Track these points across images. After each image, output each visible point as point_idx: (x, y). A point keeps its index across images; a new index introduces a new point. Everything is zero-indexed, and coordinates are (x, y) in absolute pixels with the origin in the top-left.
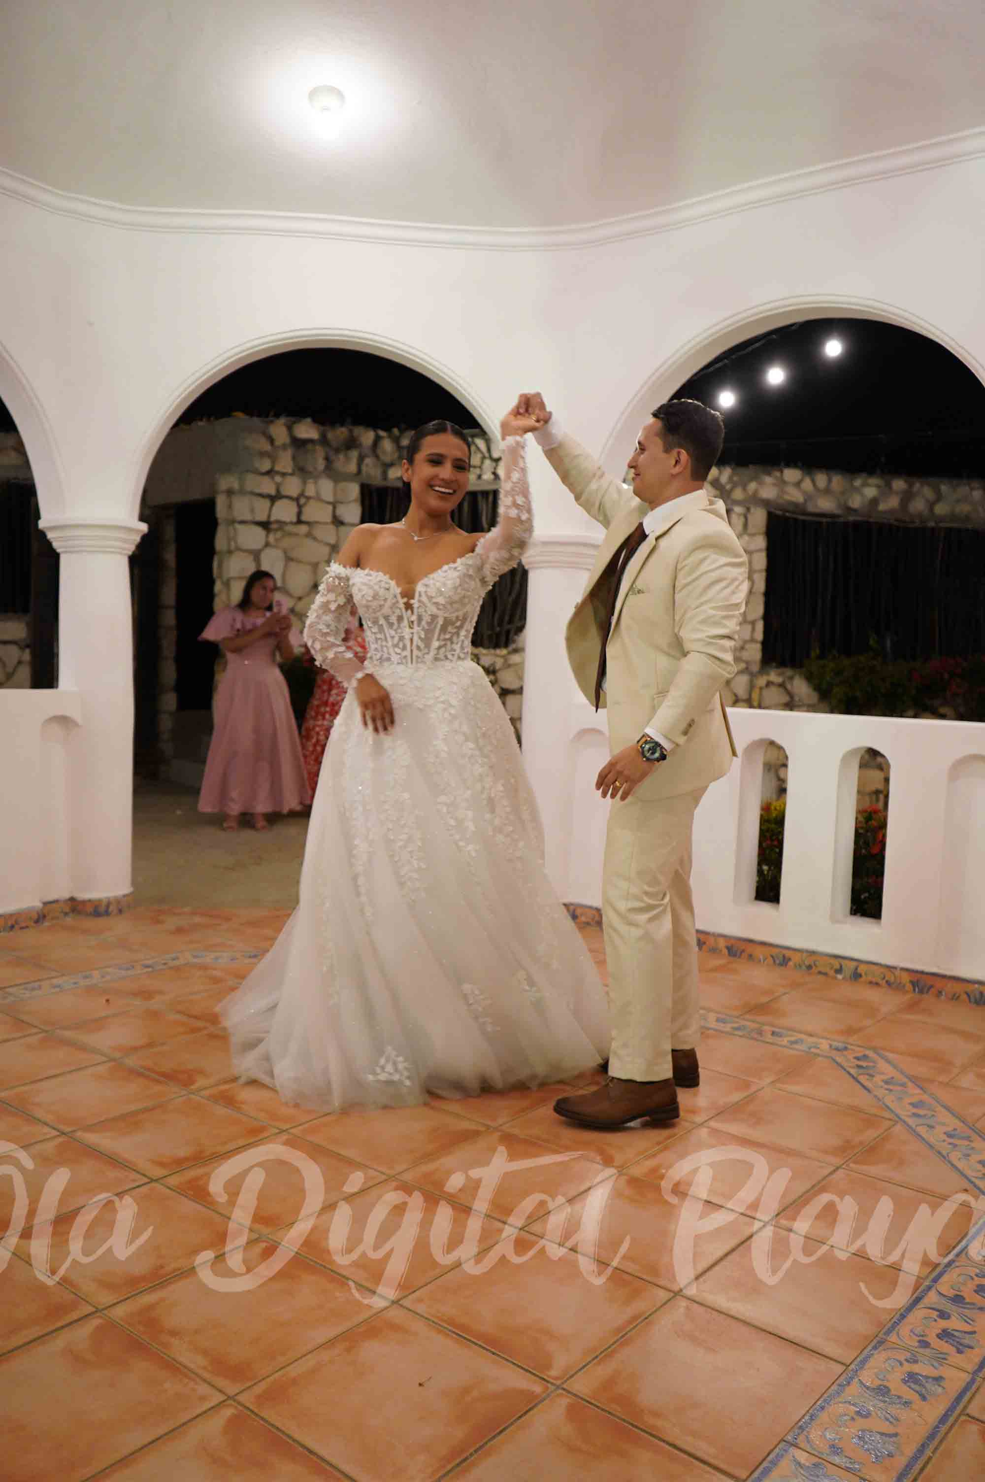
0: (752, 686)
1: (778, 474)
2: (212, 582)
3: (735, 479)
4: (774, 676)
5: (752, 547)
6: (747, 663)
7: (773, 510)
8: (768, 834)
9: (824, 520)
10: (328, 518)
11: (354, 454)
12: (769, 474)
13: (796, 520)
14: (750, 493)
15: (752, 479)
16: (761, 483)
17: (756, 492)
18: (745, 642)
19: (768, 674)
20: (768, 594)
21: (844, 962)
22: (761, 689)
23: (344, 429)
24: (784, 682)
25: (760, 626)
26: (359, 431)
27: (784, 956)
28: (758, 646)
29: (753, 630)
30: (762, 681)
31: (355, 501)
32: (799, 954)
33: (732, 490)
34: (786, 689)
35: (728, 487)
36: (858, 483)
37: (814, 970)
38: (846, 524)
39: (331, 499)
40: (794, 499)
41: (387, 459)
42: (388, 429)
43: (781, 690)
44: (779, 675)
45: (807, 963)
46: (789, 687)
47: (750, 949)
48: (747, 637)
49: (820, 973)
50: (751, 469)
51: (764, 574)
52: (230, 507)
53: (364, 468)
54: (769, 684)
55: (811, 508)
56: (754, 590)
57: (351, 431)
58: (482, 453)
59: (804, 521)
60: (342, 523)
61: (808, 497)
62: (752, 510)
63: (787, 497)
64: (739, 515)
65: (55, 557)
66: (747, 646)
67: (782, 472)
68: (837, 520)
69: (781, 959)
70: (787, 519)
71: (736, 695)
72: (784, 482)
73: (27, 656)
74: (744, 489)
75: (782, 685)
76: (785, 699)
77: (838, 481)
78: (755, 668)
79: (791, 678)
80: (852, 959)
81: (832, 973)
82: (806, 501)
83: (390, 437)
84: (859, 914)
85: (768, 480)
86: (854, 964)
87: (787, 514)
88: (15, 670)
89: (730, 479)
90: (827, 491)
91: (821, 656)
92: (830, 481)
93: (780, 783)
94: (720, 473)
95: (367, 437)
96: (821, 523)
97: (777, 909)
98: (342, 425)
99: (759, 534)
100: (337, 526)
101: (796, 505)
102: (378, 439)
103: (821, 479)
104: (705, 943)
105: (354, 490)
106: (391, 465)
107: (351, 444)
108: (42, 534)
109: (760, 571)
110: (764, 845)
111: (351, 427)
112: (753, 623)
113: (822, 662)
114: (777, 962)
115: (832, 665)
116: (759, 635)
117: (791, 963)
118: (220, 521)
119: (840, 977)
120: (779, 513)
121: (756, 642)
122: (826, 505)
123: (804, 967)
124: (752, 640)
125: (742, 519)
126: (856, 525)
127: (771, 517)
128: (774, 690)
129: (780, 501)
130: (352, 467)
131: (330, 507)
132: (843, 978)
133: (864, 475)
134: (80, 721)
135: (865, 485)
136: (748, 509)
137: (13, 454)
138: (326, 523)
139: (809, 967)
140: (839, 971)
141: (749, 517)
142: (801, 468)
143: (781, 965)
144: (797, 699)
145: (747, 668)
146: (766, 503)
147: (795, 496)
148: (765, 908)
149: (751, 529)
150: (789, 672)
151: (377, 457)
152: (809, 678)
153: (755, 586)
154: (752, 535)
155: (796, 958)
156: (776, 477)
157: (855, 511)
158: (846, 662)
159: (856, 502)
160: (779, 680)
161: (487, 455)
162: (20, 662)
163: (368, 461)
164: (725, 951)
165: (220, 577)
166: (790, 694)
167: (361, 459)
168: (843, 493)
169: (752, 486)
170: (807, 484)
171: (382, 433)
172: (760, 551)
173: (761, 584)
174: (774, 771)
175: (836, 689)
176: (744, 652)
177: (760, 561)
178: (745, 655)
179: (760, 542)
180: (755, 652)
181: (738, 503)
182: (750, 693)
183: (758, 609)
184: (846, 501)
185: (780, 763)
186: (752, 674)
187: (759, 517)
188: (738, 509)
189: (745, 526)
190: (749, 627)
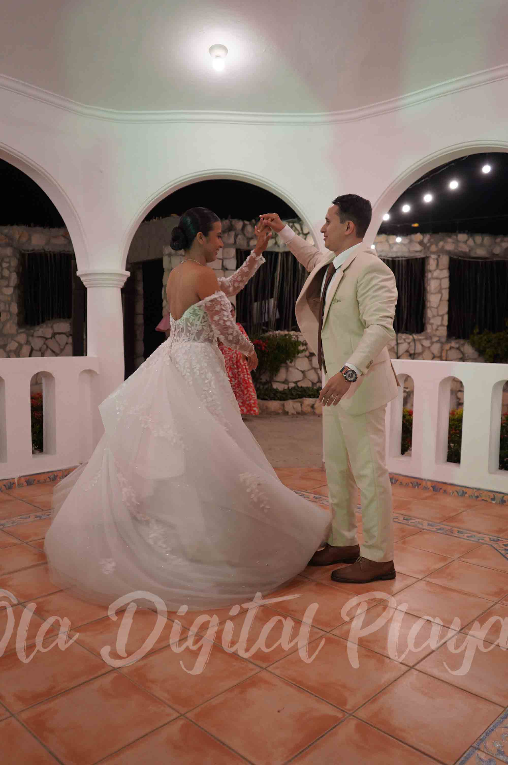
0: (442, 350)
1: (455, 237)
2: (162, 301)
3: (432, 240)
4: (454, 344)
5: (441, 276)
6: (439, 337)
7: (452, 256)
8: (453, 427)
9: (480, 260)
10: (220, 267)
11: (232, 234)
12: (450, 237)
13: (465, 261)
14: (440, 247)
15: (441, 240)
16: (446, 242)
17: (443, 247)
18: (438, 326)
19: (451, 343)
20: (450, 301)
21: (496, 495)
22: (447, 350)
23: (227, 221)
24: (459, 347)
25: (446, 317)
26: (235, 221)
27: (463, 491)
28: (446, 328)
29: (442, 319)
30: (447, 347)
31: (233, 257)
32: (471, 490)
33: (430, 246)
34: (460, 350)
35: (428, 245)
36: (498, 240)
37: (479, 499)
38: (492, 263)
39: (221, 257)
40: (463, 250)
41: (250, 236)
42: (249, 220)
43: (458, 351)
44: (457, 343)
45: (476, 495)
46: (462, 349)
47: (444, 487)
48: (439, 323)
49: (483, 500)
50: (440, 235)
51: (448, 290)
52: (170, 262)
53: (237, 240)
54: (451, 348)
55: (473, 255)
56: (442, 299)
57: (231, 222)
58: (298, 231)
59: (469, 262)
60: (227, 269)
61: (471, 249)
62: (441, 257)
63: (460, 249)
64: (434, 259)
65: (84, 290)
66: (440, 328)
67: (457, 236)
68: (487, 260)
69: (462, 492)
70: (460, 261)
71: (433, 354)
72: (458, 241)
73: (70, 340)
74: (437, 245)
75: (458, 349)
76: (460, 356)
77: (487, 240)
78: (444, 340)
79: (463, 345)
80: (500, 493)
81: (489, 500)
82: (470, 251)
83: (250, 224)
84: (504, 469)
85: (450, 240)
86: (502, 495)
87: (460, 258)
88: (64, 348)
89: (429, 240)
90: (482, 245)
91: (479, 333)
92: (483, 240)
93: (458, 400)
94: (424, 238)
95: (239, 224)
96: (478, 262)
97: (459, 466)
98: (226, 219)
99: (446, 269)
100: (224, 271)
101: (464, 253)
102: (244, 226)
103: (478, 239)
104: (420, 484)
105: (233, 252)
106: (252, 238)
107: (231, 228)
108: (79, 278)
109: (446, 289)
110: (451, 433)
111: (230, 220)
112: (442, 316)
113: (480, 336)
114: (460, 494)
115: (485, 337)
116: (446, 323)
117: (467, 495)
118: (165, 270)
119: (494, 502)
120: (455, 257)
121: (444, 326)
122: (481, 252)
123: (474, 497)
124: (442, 325)
125: (436, 261)
126: (498, 263)
127: (452, 261)
128: (453, 351)
129: (456, 251)
130: (232, 240)
131: (221, 261)
132: (496, 503)
133: (502, 236)
134: (98, 373)
135: (502, 241)
136: (439, 256)
137: (63, 239)
138: (219, 270)
139: (477, 497)
140: (493, 499)
141: (440, 260)
142: (467, 234)
143: (461, 496)
144: (466, 355)
145: (439, 340)
146: (448, 253)
147: (464, 248)
148: (452, 466)
149: (441, 267)
150: (462, 341)
151: (245, 235)
152: (473, 344)
153: (443, 296)
154: (442, 270)
155: (470, 492)
156: (454, 239)
157: (497, 255)
158: (493, 336)
159: (497, 250)
160: (457, 346)
161: (301, 232)
162: (67, 343)
163: (239, 237)
164: (431, 488)
165: (166, 298)
166: (463, 353)
167: (236, 236)
168: (490, 246)
169: (441, 244)
170: (471, 242)
171: (246, 222)
172: (446, 278)
173: (446, 296)
174: (456, 394)
175: (488, 350)
176: (437, 331)
177: (446, 283)
178: (438, 333)
179: (446, 273)
180: (443, 331)
181: (434, 253)
182: (441, 353)
183: (445, 309)
184: (492, 250)
185: (458, 390)
186: (442, 343)
187: (445, 260)
188: (433, 256)
189: (438, 265)
190: (440, 318)
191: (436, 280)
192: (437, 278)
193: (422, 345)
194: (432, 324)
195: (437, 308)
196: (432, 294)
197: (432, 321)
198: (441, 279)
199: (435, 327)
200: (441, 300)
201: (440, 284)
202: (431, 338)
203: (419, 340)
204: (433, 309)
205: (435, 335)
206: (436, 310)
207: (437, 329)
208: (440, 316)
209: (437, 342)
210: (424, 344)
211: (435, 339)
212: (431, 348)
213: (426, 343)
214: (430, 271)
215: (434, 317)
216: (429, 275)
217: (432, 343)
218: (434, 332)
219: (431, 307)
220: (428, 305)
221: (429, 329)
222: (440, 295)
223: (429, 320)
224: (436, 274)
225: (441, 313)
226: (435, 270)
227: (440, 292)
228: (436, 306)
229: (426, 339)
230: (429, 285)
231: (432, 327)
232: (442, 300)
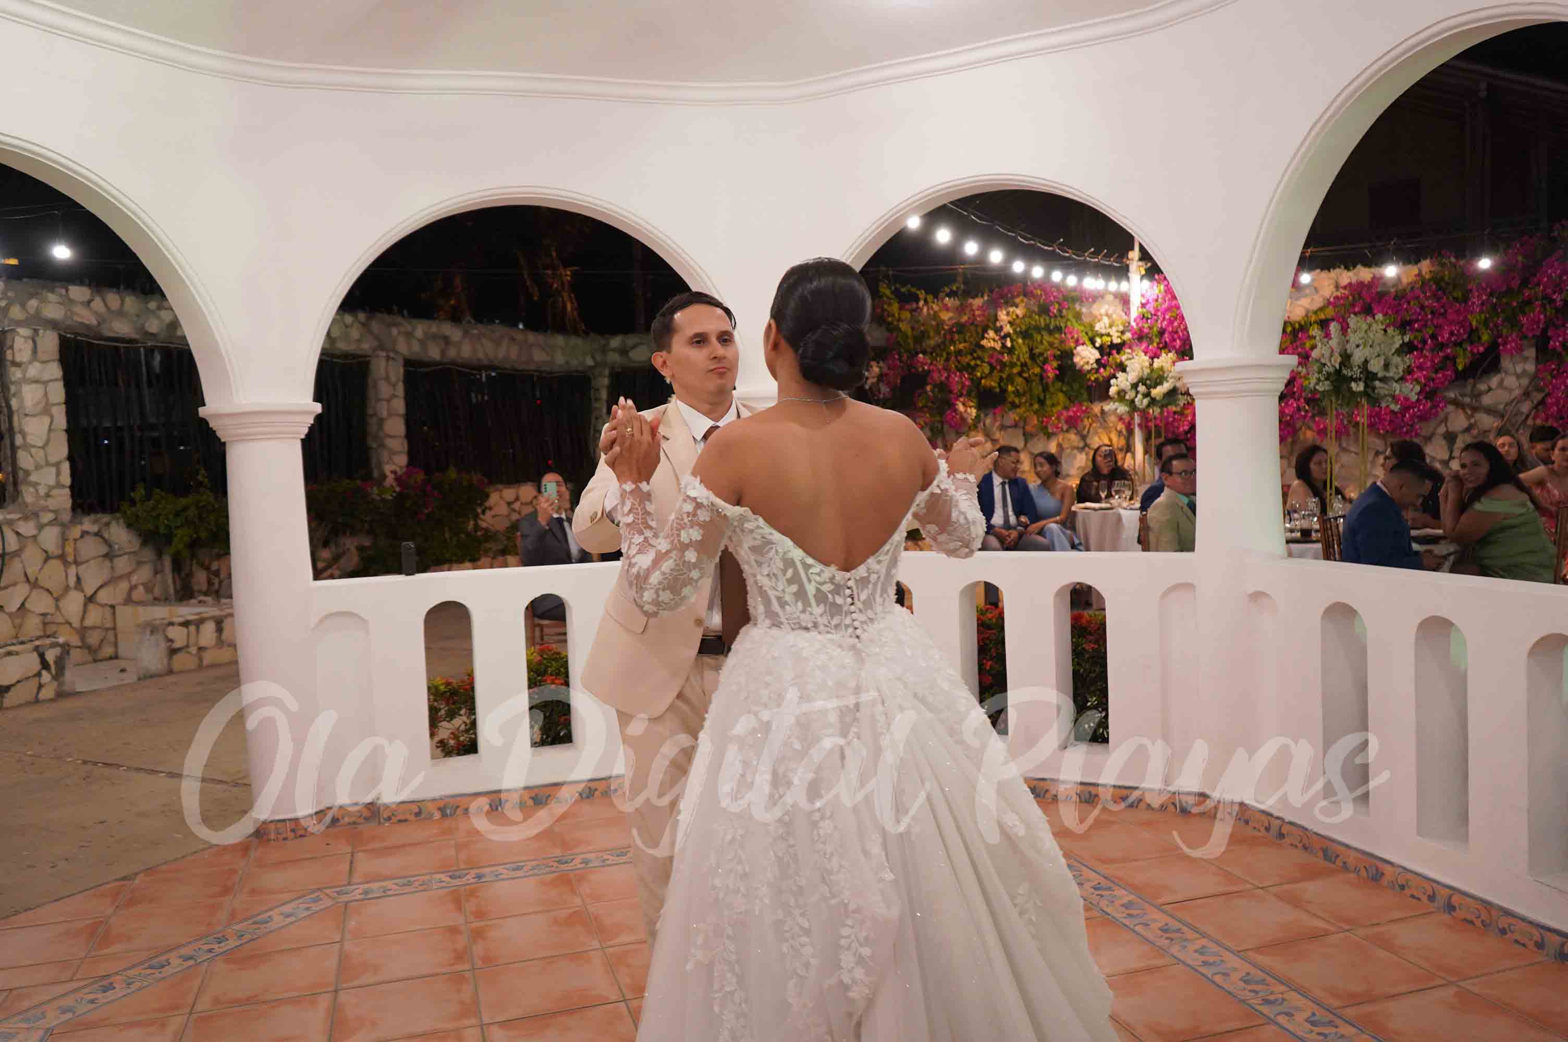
0: (64, 539)
1: (63, 291)
3: (10, 293)
4: (88, 524)
5: (46, 377)
6: (55, 512)
7: (65, 334)
9: (122, 345)
12: (55, 291)
14: (32, 311)
15: (32, 296)
16: (43, 301)
17: (38, 311)
18: (51, 488)
19: (81, 523)
20: (71, 431)
22: (75, 540)
24: (99, 531)
25: (66, 467)
28: (67, 491)
29: (58, 474)
30: (76, 532)
33: (9, 307)
34: (102, 537)
36: (154, 305)
40: (84, 321)
43: (98, 539)
44: (95, 522)
46: (106, 536)
48: (52, 482)
51: (63, 408)
54: (84, 534)
55: (106, 332)
56: (54, 427)
61: (103, 320)
62: (41, 332)
63: (75, 318)
64: (24, 337)
66: (54, 492)
67: (69, 290)
68: (134, 345)
71: (46, 552)
72: (71, 301)
74: (23, 306)
75: (98, 534)
76: (104, 549)
77: (132, 302)
78: (66, 516)
79: (108, 524)
82: (99, 323)
85: (52, 297)
87: (79, 338)
90: (121, 313)
91: (147, 498)
92: (122, 302)
96: (117, 348)
99: (53, 361)
101: (88, 327)
103: (113, 299)
109: (58, 404)
112: (57, 466)
113: (150, 503)
114: (584, 797)
116: (66, 479)
117: (594, 794)
120: (72, 336)
121: (63, 486)
122: (121, 328)
123: (609, 794)
124: (59, 485)
125: (30, 342)
127: (63, 341)
128: (89, 540)
129: (69, 322)
135: (159, 308)
136: (36, 331)
141: (38, 340)
142: (89, 286)
144: (116, 547)
145: (55, 519)
146: (53, 325)
147: (85, 317)
149: (42, 356)
150: (106, 518)
152: (129, 523)
153: (53, 420)
154: (45, 362)
156: (61, 295)
157: (152, 334)
158: (183, 502)
159: (154, 326)
160: (95, 528)
166: (108, 544)
168: (138, 316)
169: (33, 303)
170: (98, 304)
172: (56, 380)
173: (61, 421)
174: (164, 631)
175: (179, 532)
176: (50, 500)
177: (58, 392)
178: (52, 503)
179: (55, 371)
180: (63, 499)
181: (19, 323)
182: (63, 547)
183: (60, 449)
184: (143, 325)
185: (166, 622)
186: (63, 525)
187: (50, 342)
188: (23, 331)
189: (35, 351)
190: (53, 470)
191: (34, 386)
192: (36, 382)
193: (18, 533)
194: (35, 485)
195: (43, 448)
196: (26, 415)
197: (33, 478)
198: (46, 383)
199: (42, 491)
200: (50, 430)
201: (46, 394)
202: (36, 515)
203: (10, 523)
204: (33, 450)
205: (46, 509)
206: (41, 453)
207: (48, 495)
208: (53, 465)
209: (50, 523)
210: (20, 531)
211: (47, 517)
212: (39, 538)
213: (27, 529)
214: (18, 365)
215: (38, 467)
216: (15, 374)
217: (41, 527)
218: (42, 502)
219: (27, 447)
220: (19, 440)
221: (28, 495)
222: (46, 420)
223: (27, 473)
224: (33, 371)
225: (52, 459)
226: (30, 362)
227: (46, 410)
228: (40, 444)
229: (26, 518)
230: (18, 394)
231: (37, 491)
232: (56, 430)
